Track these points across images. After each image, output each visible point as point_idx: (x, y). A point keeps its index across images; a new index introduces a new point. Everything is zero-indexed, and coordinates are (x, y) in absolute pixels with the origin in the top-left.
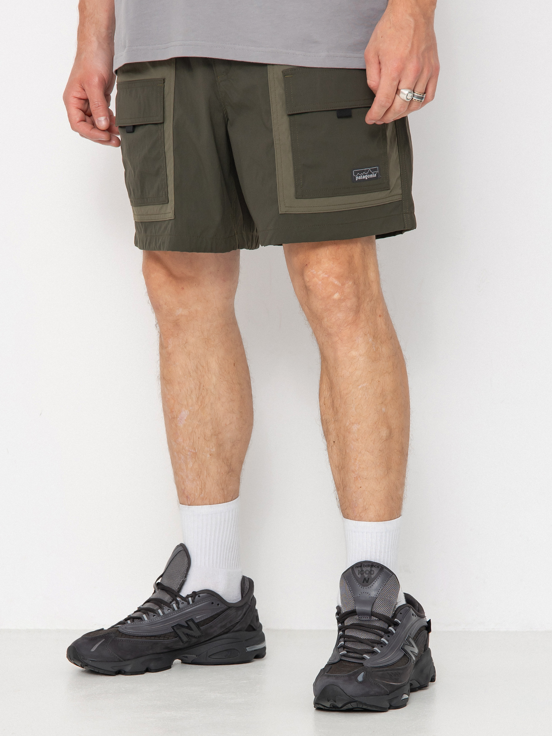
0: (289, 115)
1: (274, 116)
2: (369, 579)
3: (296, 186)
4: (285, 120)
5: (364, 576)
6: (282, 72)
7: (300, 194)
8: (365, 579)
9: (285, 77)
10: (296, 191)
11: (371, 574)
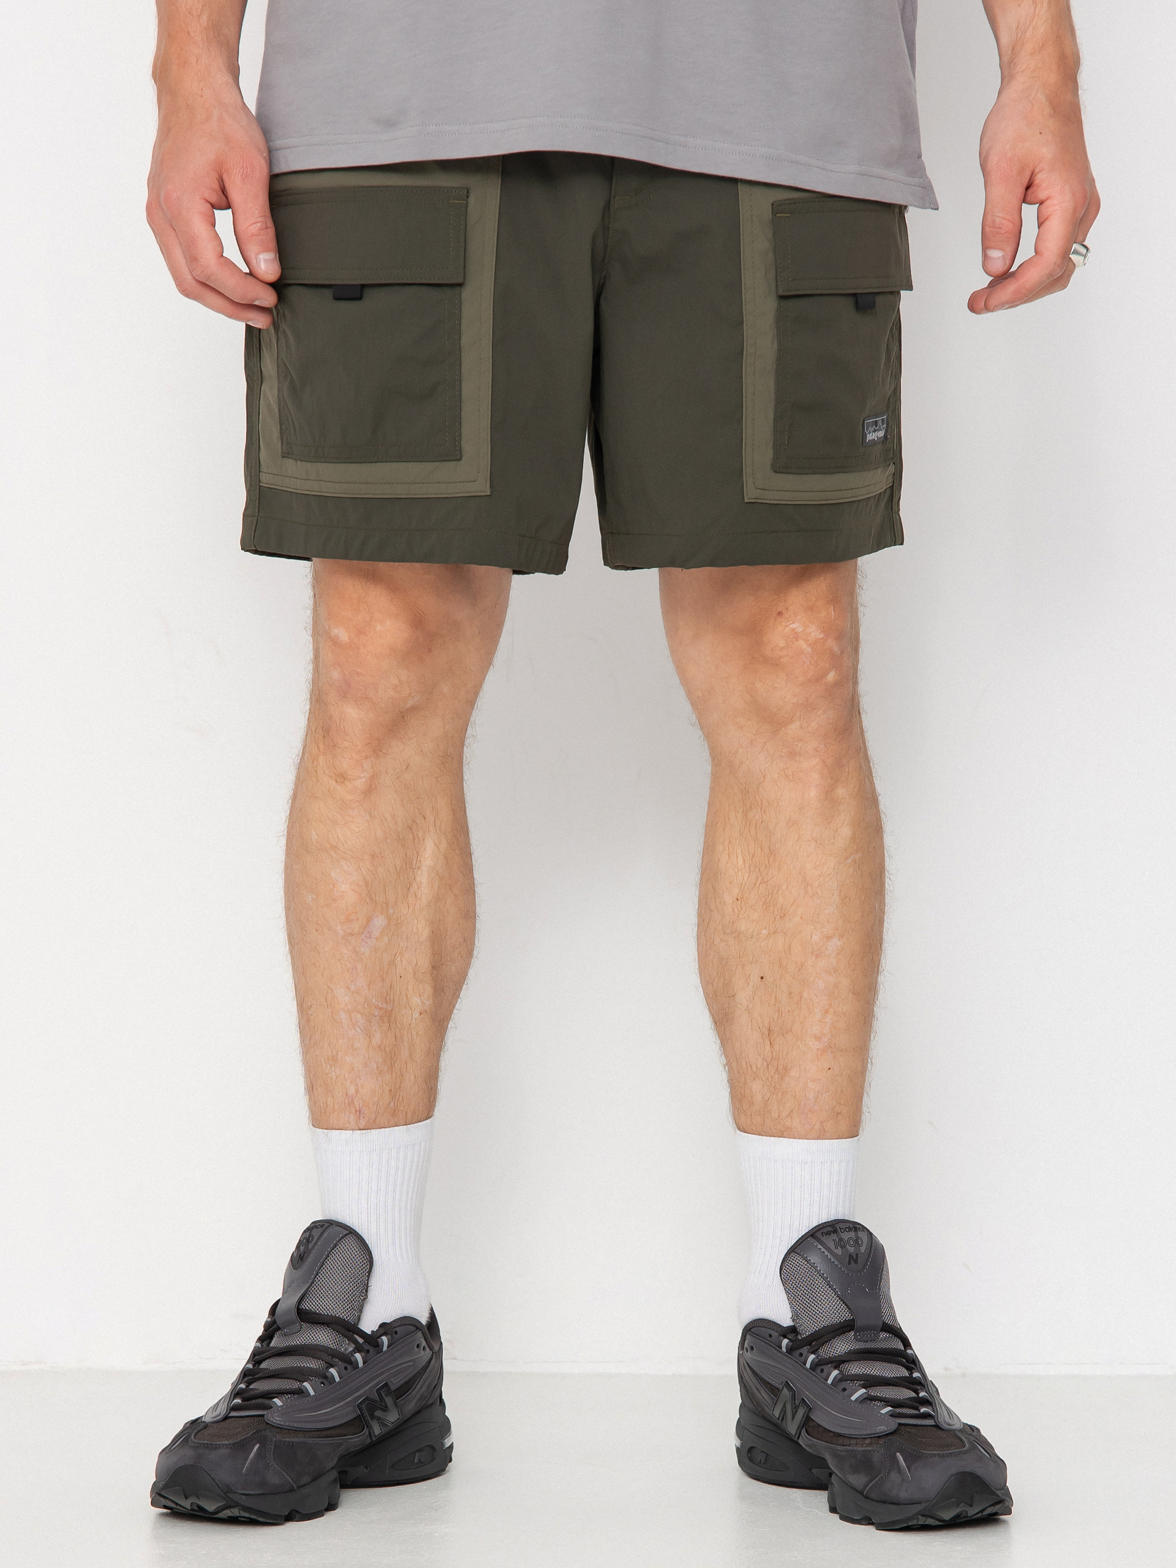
0: (782, 298)
1: (747, 295)
2: (857, 1255)
3: (777, 447)
4: (770, 305)
5: (847, 1249)
6: (772, 205)
7: (782, 465)
8: (851, 1256)
9: (777, 215)
10: (776, 459)
11: (859, 1246)
